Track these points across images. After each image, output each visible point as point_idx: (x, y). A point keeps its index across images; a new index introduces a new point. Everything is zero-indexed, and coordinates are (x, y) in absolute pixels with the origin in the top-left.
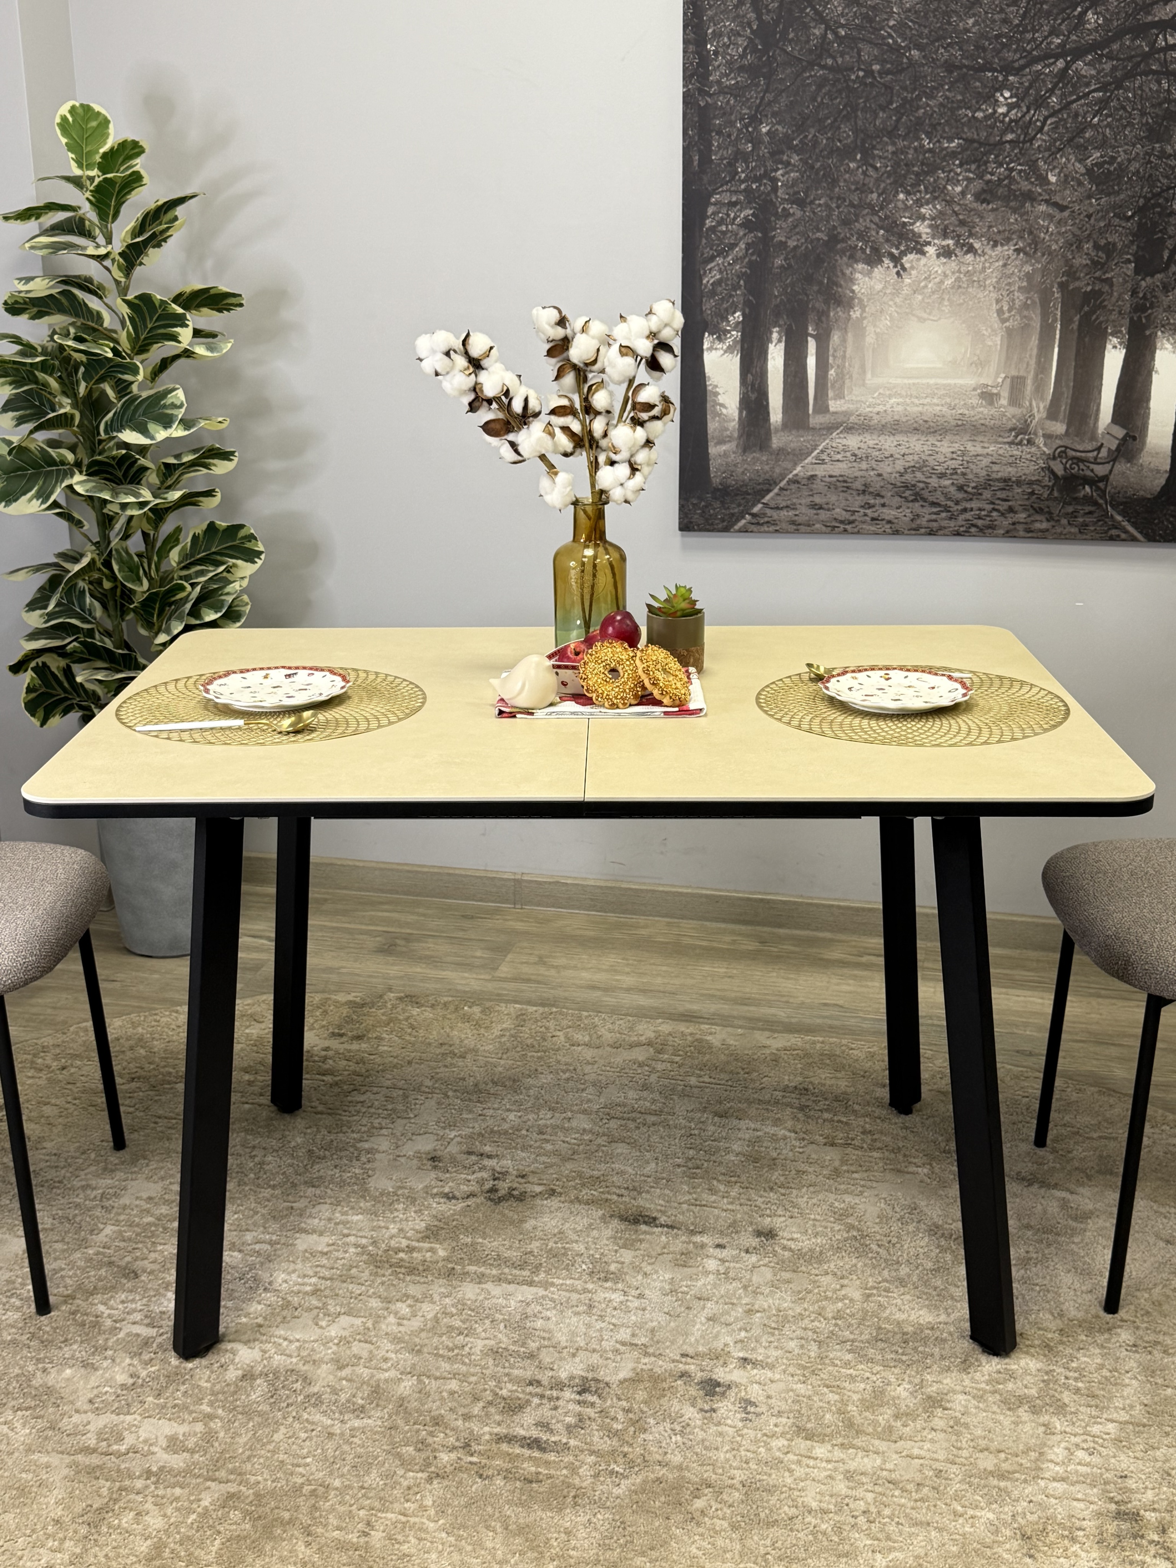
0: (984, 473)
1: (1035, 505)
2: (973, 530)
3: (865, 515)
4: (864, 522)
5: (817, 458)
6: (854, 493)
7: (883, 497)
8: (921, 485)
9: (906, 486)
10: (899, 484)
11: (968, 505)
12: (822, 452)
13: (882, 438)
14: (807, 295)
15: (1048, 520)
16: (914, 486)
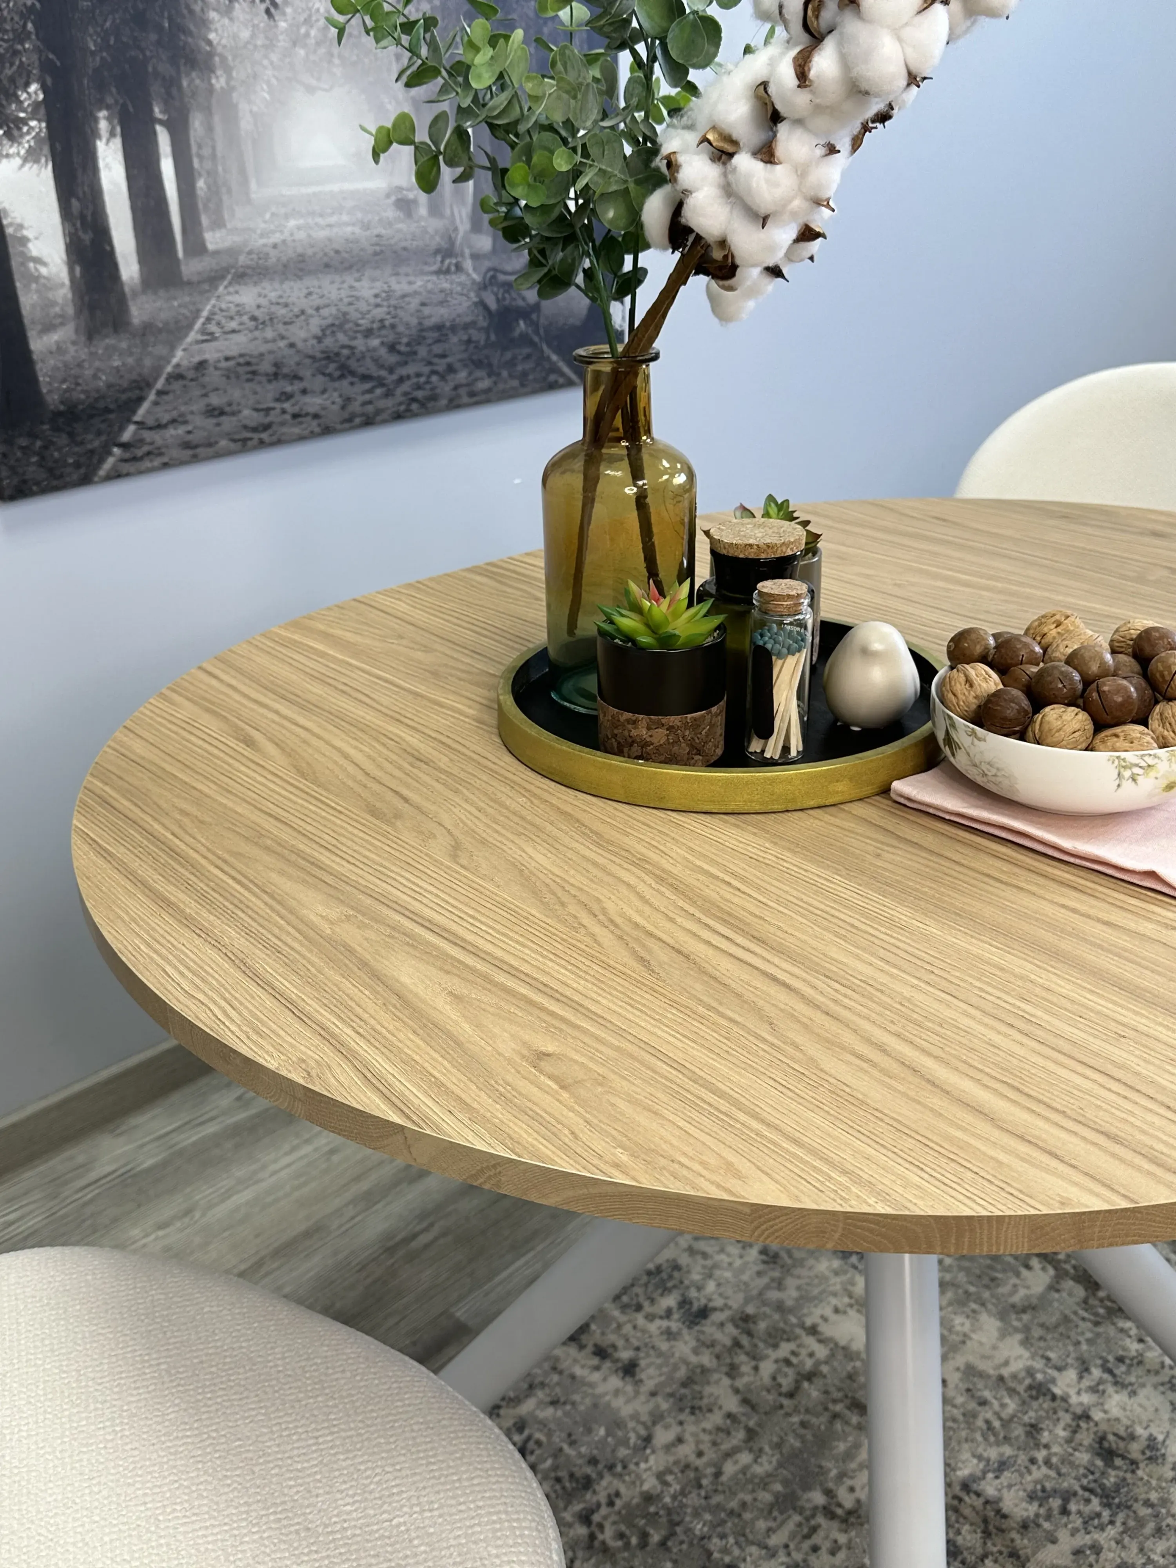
0: (414, 321)
1: (475, 357)
2: (414, 406)
3: (284, 412)
4: (283, 424)
5: (203, 331)
6: (264, 379)
7: (301, 379)
8: (345, 352)
9: (329, 357)
10: (319, 355)
11: (404, 371)
12: (208, 320)
13: (287, 285)
14: (142, 51)
15: (489, 375)
16: (337, 354)
